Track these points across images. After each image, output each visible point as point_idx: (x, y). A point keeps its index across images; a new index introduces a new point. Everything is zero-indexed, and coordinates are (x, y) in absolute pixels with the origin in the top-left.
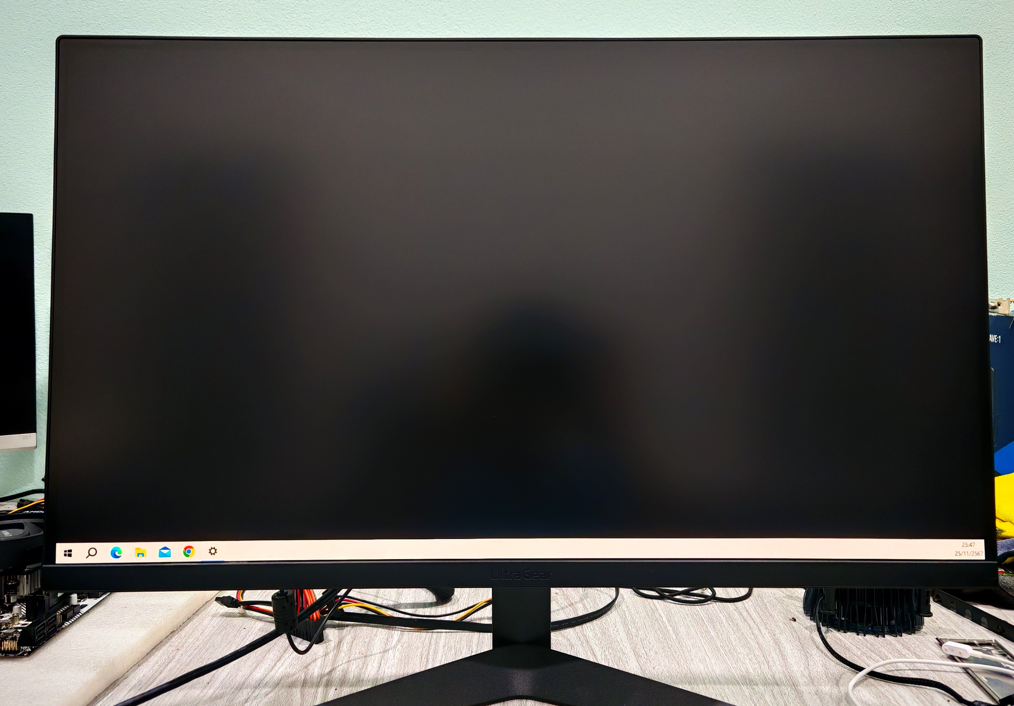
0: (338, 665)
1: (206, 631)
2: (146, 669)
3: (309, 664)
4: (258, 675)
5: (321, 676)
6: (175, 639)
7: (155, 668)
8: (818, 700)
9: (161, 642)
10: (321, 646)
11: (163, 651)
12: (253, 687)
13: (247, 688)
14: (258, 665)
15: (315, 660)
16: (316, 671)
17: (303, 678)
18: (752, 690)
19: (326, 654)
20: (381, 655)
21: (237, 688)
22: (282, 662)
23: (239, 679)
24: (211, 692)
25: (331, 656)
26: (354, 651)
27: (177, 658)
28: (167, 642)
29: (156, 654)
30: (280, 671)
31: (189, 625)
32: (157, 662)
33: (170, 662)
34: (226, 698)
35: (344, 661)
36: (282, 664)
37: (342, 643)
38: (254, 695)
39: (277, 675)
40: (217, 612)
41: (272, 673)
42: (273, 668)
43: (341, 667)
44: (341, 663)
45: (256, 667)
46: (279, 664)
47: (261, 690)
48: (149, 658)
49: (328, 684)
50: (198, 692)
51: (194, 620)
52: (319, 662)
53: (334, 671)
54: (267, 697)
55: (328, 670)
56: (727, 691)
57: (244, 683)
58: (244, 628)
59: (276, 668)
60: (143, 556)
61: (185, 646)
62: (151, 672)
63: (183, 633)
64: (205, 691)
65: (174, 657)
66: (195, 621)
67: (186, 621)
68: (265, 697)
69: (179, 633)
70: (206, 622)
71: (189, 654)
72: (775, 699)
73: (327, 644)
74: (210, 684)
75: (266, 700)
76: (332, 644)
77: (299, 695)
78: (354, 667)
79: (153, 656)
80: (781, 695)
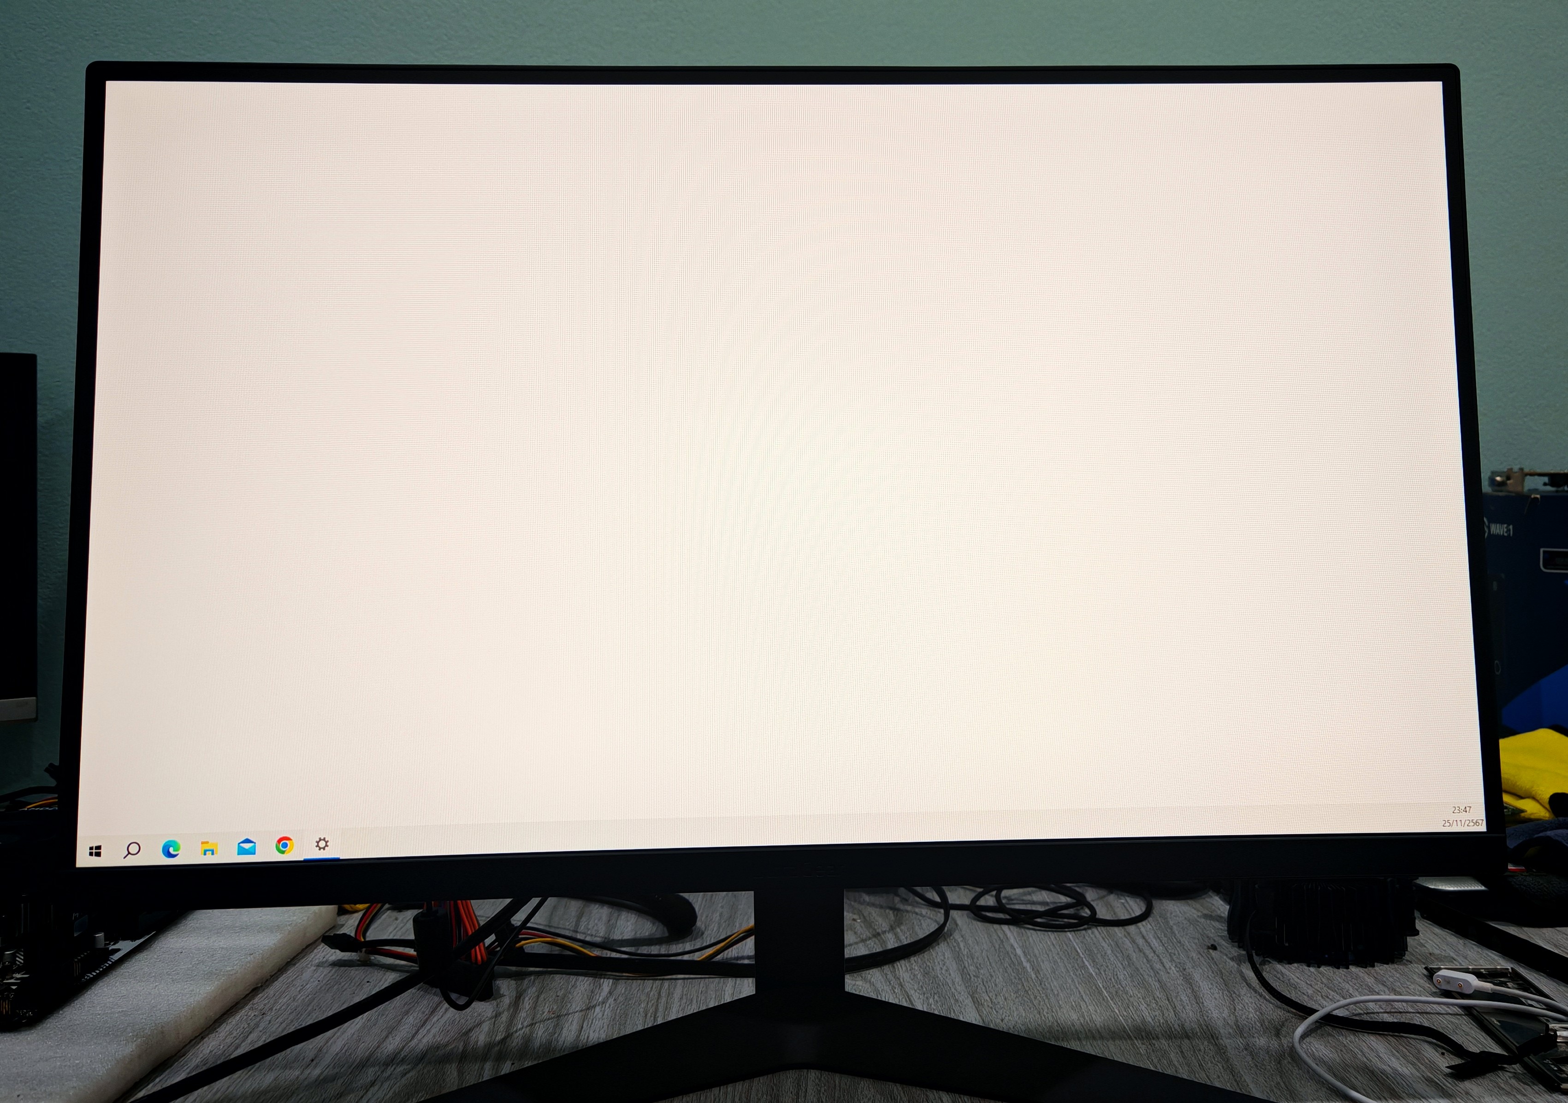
0: (515, 1029)
1: (308, 986)
2: (214, 1043)
3: (470, 1030)
4: (392, 1045)
5: (489, 1046)
6: (259, 1001)
7: (229, 1040)
8: (1249, 1058)
9: (237, 1003)
10: (488, 1003)
11: (241, 1017)
12: (383, 1065)
13: (373, 1065)
14: (390, 1033)
15: (480, 1024)
16: (481, 1037)
17: (461, 1048)
18: (1149, 1047)
19: (497, 1015)
20: (583, 1013)
21: (357, 1066)
22: (428, 1027)
23: (361, 1051)
24: (317, 1072)
25: (504, 1017)
26: (541, 1009)
27: (262, 1026)
28: (246, 1004)
29: (230, 1021)
30: (425, 1041)
31: (281, 979)
32: (231, 1033)
33: (251, 1032)
34: (340, 1081)
35: (525, 1024)
36: (429, 1031)
37: (522, 998)
38: (386, 1075)
39: (421, 1046)
40: (325, 959)
41: (413, 1043)
42: (413, 1037)
43: (521, 1032)
44: (520, 1026)
45: (387, 1037)
46: (423, 1031)
47: (395, 1069)
48: (218, 1028)
49: (500, 1058)
50: (297, 1073)
51: (288, 973)
52: (486, 1027)
53: (509, 1039)
54: (405, 1078)
55: (499, 1038)
56: (1112, 1048)
57: (368, 1059)
58: (368, 982)
59: (419, 1036)
60: (213, 854)
61: (274, 1009)
62: (221, 1047)
63: (271, 991)
64: (307, 1072)
65: (257, 1025)
66: (291, 973)
67: (276, 973)
68: (402, 1077)
69: (266, 990)
70: (307, 975)
71: (280, 1020)
72: (1184, 1057)
73: (498, 1000)
74: (314, 1062)
75: (404, 1081)
76: (506, 1001)
77: (455, 1074)
78: (540, 1033)
79: (225, 1024)
80: (1194, 1052)
